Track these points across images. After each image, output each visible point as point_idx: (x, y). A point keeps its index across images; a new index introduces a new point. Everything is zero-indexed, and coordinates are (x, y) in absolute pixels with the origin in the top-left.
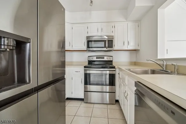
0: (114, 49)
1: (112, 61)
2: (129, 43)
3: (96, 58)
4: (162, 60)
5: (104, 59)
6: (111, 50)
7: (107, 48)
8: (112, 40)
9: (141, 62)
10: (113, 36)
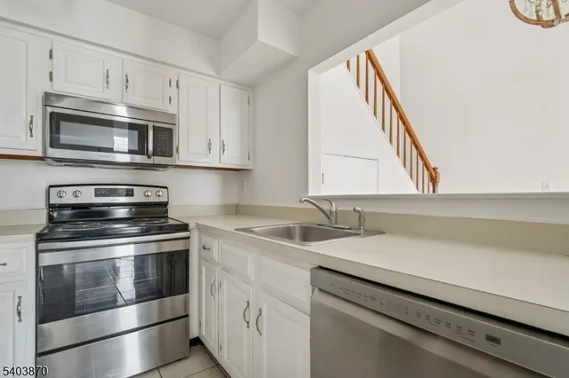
0: (178, 163)
1: (165, 205)
2: (226, 148)
3: (96, 195)
4: (329, 199)
5: (132, 195)
6: (165, 166)
7: (149, 157)
8: (171, 130)
9: (256, 206)
10: (173, 116)
